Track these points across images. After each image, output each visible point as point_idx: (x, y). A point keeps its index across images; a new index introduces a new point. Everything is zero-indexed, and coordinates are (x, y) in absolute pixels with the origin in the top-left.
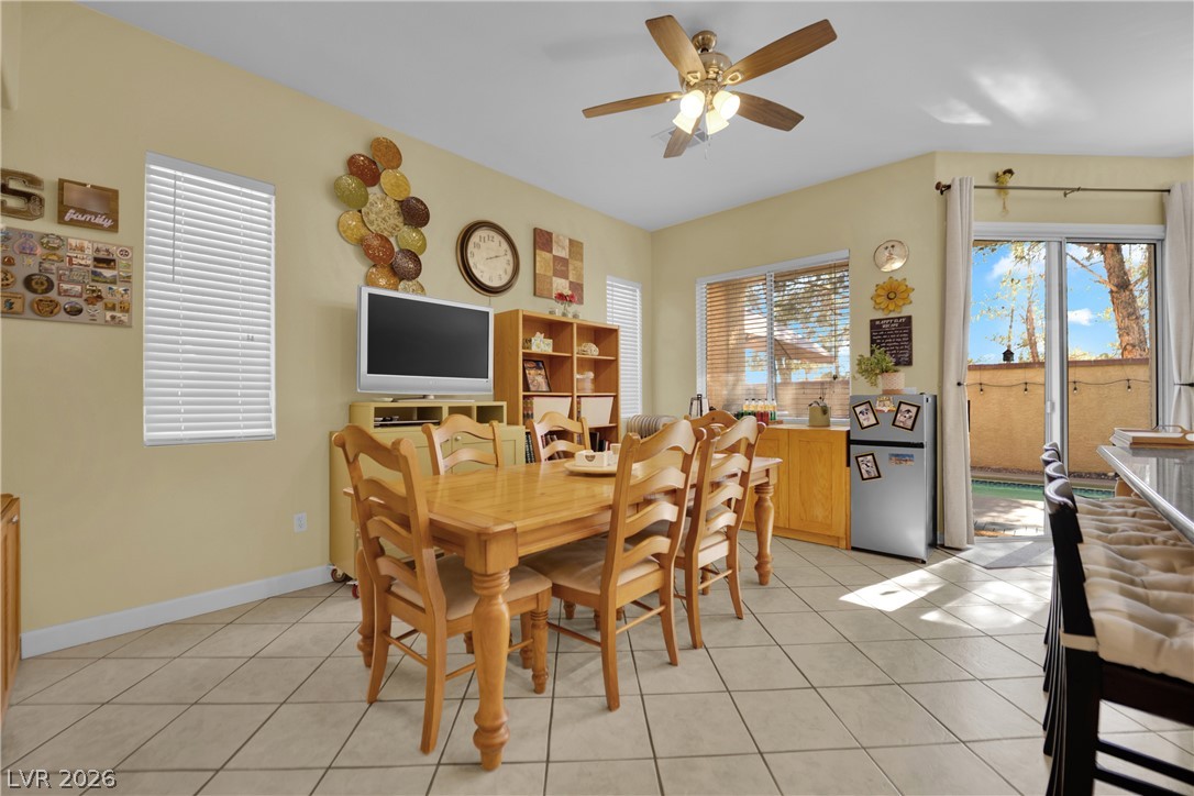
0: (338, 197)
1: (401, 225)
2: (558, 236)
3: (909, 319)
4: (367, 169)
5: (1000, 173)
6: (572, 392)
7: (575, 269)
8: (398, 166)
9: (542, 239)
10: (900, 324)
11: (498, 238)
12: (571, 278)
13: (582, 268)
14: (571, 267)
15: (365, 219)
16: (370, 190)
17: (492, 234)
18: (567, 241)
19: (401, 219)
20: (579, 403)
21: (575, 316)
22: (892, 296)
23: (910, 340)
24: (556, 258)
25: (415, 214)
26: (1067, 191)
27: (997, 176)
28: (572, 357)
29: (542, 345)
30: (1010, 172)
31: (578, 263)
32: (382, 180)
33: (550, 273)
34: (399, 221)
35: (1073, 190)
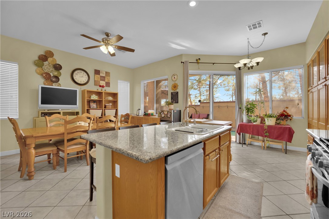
0: (35, 64)
1: (54, 70)
2: (102, 71)
3: (178, 92)
4: (43, 58)
5: (198, 59)
6: (103, 108)
7: (107, 79)
8: (53, 57)
9: (97, 72)
10: (176, 94)
11: (83, 72)
12: (106, 81)
13: (110, 79)
14: (106, 78)
15: (44, 69)
16: (44, 63)
17: (81, 71)
18: (105, 72)
19: (54, 69)
20: (104, 111)
21: (105, 90)
22: (175, 87)
23: (178, 97)
24: (101, 76)
25: (58, 68)
26: (213, 64)
27: (197, 60)
28: (102, 100)
29: (94, 97)
30: (199, 59)
31: (108, 78)
32: (48, 60)
33: (99, 80)
34: (53, 69)
35: (215, 63)
